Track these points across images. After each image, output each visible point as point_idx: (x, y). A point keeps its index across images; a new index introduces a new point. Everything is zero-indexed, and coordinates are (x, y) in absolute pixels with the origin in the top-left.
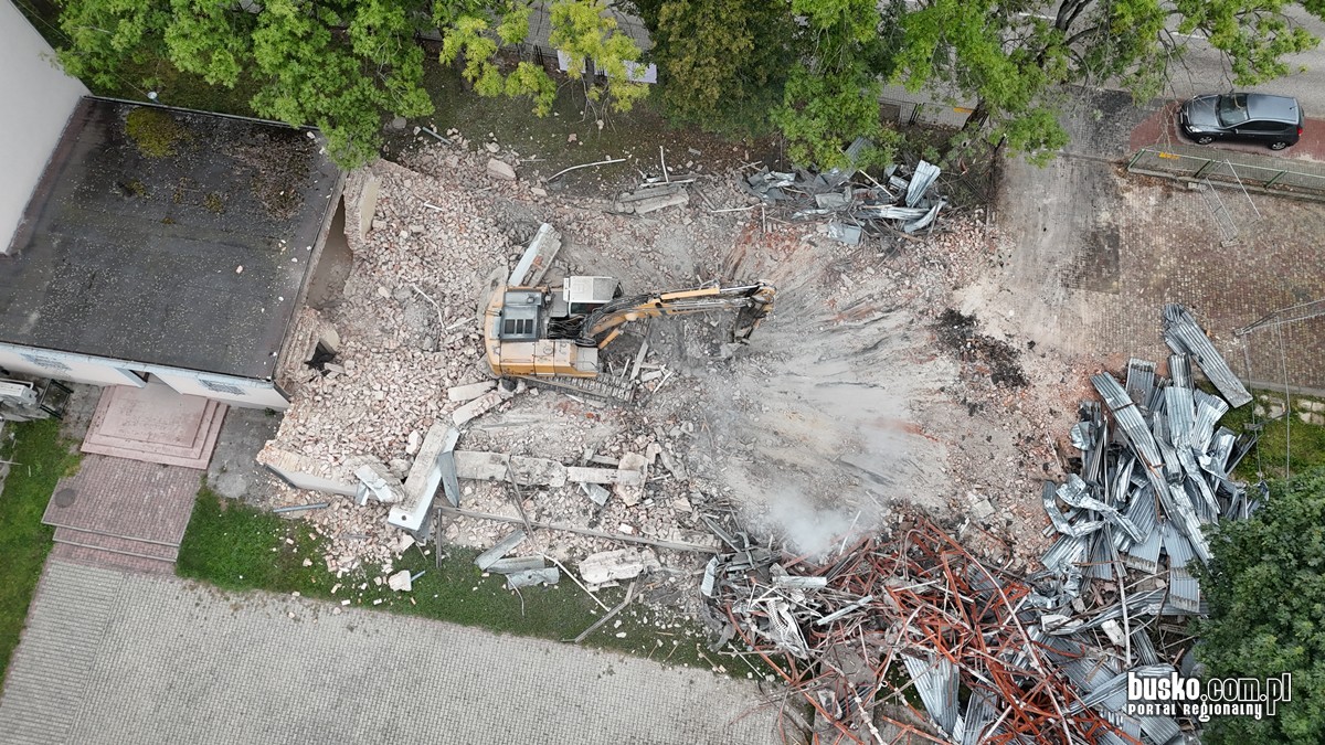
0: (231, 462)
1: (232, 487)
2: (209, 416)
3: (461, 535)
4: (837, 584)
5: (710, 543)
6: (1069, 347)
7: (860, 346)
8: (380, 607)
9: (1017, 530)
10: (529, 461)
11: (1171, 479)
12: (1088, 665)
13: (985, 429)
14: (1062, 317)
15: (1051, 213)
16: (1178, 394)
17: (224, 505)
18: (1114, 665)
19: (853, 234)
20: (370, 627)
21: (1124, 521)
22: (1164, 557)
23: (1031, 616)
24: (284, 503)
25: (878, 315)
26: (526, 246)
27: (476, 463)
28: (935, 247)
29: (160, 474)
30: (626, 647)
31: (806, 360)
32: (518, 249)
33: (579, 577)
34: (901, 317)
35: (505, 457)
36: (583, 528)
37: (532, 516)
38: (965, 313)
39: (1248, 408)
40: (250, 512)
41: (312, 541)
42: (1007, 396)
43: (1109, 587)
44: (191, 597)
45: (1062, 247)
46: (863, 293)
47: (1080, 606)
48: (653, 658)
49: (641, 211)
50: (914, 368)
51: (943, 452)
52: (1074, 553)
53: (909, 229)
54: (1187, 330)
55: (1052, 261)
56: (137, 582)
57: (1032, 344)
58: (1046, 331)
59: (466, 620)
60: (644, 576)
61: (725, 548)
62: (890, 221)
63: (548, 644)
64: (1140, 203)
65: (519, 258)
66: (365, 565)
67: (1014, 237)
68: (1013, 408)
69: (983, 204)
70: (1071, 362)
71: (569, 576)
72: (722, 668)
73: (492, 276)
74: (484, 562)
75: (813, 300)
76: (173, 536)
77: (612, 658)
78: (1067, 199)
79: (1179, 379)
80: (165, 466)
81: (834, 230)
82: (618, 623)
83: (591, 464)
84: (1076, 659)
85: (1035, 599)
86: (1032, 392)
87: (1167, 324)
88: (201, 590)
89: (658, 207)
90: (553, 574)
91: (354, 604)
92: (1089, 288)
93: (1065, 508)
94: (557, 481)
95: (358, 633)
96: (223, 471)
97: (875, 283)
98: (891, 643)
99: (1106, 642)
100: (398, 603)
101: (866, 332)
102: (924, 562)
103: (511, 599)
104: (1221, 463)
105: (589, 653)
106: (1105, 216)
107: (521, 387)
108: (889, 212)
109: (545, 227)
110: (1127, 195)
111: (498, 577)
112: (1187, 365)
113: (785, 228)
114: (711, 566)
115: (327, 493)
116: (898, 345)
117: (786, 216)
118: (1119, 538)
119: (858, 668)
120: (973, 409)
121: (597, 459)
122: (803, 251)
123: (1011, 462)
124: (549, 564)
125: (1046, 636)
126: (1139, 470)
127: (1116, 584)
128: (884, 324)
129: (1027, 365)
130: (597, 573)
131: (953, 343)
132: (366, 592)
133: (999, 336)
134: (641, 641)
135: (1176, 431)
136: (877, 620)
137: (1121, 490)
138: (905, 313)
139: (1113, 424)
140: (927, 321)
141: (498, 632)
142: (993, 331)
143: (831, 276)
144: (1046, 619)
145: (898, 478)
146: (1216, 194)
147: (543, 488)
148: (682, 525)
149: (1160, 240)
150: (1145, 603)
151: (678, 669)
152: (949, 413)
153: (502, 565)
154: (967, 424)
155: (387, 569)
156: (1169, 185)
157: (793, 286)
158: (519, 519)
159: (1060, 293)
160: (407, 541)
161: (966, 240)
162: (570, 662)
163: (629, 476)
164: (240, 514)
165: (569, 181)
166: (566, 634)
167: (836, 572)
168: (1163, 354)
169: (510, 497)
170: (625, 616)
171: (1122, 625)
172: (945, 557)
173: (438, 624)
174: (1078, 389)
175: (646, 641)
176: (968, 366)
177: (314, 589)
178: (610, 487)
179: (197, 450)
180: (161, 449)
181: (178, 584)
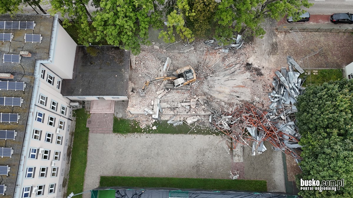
0: (118, 111)
1: (120, 116)
2: (112, 103)
3: (164, 118)
4: (233, 116)
5: (209, 113)
6: (270, 67)
7: (231, 72)
8: (151, 133)
9: (264, 102)
10: (174, 103)
11: (291, 89)
12: (279, 124)
13: (256, 85)
14: (268, 61)
15: (264, 41)
16: (291, 73)
17: (119, 119)
18: (284, 123)
19: (227, 51)
20: (151, 137)
21: (283, 98)
22: (291, 103)
23: (268, 117)
24: (130, 117)
25: (234, 66)
26: (165, 62)
27: (164, 105)
28: (243, 51)
29: (106, 115)
30: (197, 133)
31: (221, 77)
32: (163, 63)
33: (186, 122)
34: (238, 66)
35: (169, 103)
36: (186, 114)
37: (176, 113)
38: (250, 63)
39: (304, 73)
40: (124, 120)
41: (136, 123)
42: (260, 78)
43: (282, 110)
44: (117, 136)
45: (267, 47)
46: (230, 62)
47: (277, 114)
48: (202, 134)
49: (185, 52)
50: (242, 75)
51: (249, 90)
52: (275, 105)
53: (237, 48)
54: (291, 60)
55: (265, 50)
56: (106, 135)
57: (263, 67)
58: (266, 65)
59: (167, 133)
60: (198, 121)
61: (212, 113)
62: (234, 47)
64: (281, 36)
65: (164, 65)
66: (147, 126)
67: (258, 47)
68: (261, 80)
69: (251, 41)
70: (271, 70)
71: (185, 123)
72: (214, 134)
73: (160, 69)
74: (168, 122)
75: (221, 65)
76: (111, 126)
77: (195, 135)
78: (267, 38)
79: (291, 70)
80: (106, 114)
81: (223, 51)
82: (195, 129)
83: (185, 102)
84: (277, 123)
85: (269, 114)
86: (264, 76)
87: (288, 60)
88: (118, 135)
89: (188, 50)
90: (182, 123)
92: (273, 55)
93: (272, 97)
94: (179, 106)
95: (148, 138)
96: (117, 113)
97: (232, 60)
98: (245, 125)
99: (282, 119)
100: (155, 132)
101: (232, 69)
102: (248, 110)
103: (174, 128)
104: (299, 84)
105: (191, 135)
106: (274, 40)
107: (169, 90)
108: (233, 45)
109: (168, 58)
110: (278, 35)
111: (172, 124)
112: (292, 67)
113: (214, 51)
114: (210, 117)
115: (137, 114)
116: (238, 71)
117: (213, 49)
118: (282, 101)
119: (239, 131)
120: (254, 81)
121: (186, 101)
122: (218, 55)
123: (262, 90)
124: (180, 121)
125: (271, 120)
126: (285, 88)
127: (283, 109)
128: (235, 67)
129: (263, 71)
130: (189, 121)
131: (249, 69)
132: (148, 130)
133: (257, 67)
134: (199, 132)
135: (291, 80)
136: (241, 122)
137: (282, 93)
138: (239, 65)
139: (280, 80)
140: (243, 66)
142: (256, 66)
143: (224, 59)
144: (271, 117)
145: (242, 96)
146: (295, 33)
147: (177, 108)
148: (204, 110)
149: (285, 43)
150: (288, 112)
151: (207, 136)
152: (249, 83)
153: (172, 122)
154: (253, 84)
155: (151, 126)
156: (286, 32)
157: (217, 62)
158: (174, 114)
159: (267, 56)
160: (154, 121)
161: (249, 49)
162: (187, 137)
163: (193, 103)
164: (122, 121)
165: (170, 48)
166: (186, 133)
167: (233, 115)
168: (288, 66)
169: (171, 110)
170: (196, 128)
171: (284, 116)
172: (252, 109)
173: (162, 134)
174: (272, 74)
175: (200, 132)
176: (252, 73)
177: (139, 131)
178: (190, 106)
179: (112, 110)
180: (105, 111)
181: (114, 134)
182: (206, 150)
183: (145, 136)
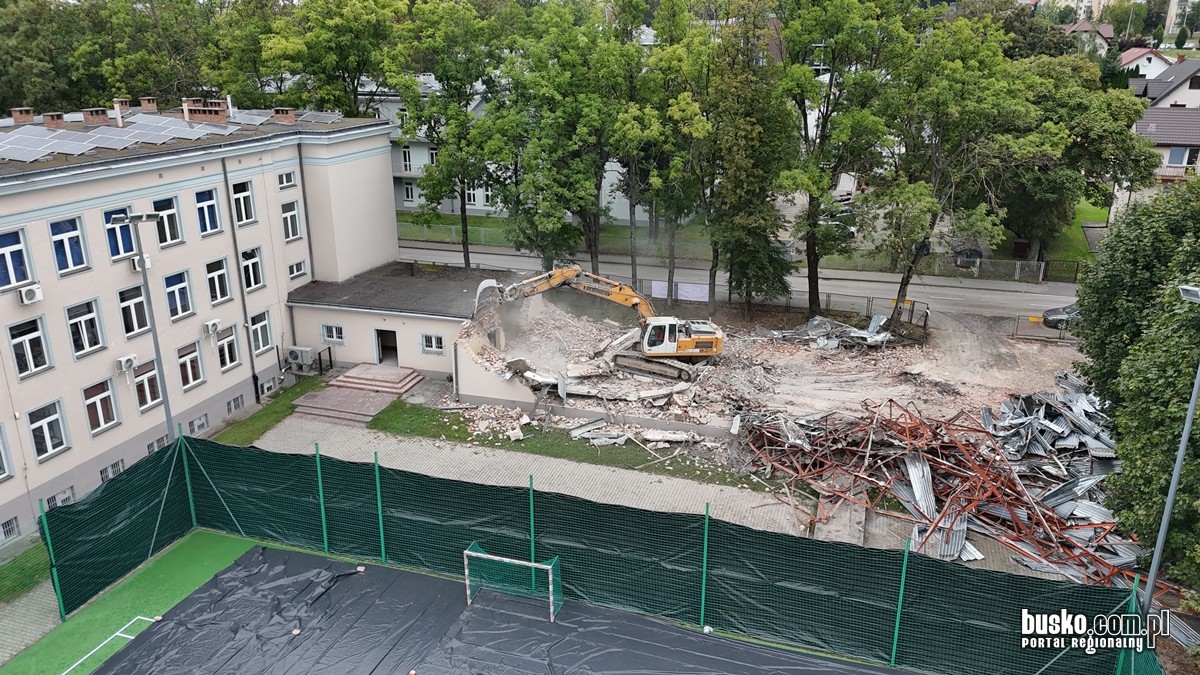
0: (419, 393)
1: (416, 400)
2: (412, 376)
6: (991, 385)
10: (613, 390)
14: (984, 376)
15: (967, 347)
17: (409, 405)
20: (490, 454)
21: (1047, 423)
22: (1083, 444)
24: (447, 407)
25: (854, 373)
28: (889, 352)
29: (373, 394)
30: (673, 474)
33: (641, 440)
34: (870, 374)
35: (598, 388)
36: (647, 417)
37: (614, 412)
38: (915, 372)
40: (425, 409)
41: (460, 421)
42: (951, 398)
44: (372, 437)
45: (977, 357)
48: (692, 479)
50: (882, 389)
53: (871, 340)
54: (1074, 379)
55: (972, 360)
56: (339, 428)
57: (964, 383)
58: (973, 380)
59: (557, 456)
60: (688, 444)
63: (616, 469)
64: (1027, 347)
66: (493, 431)
67: (944, 352)
68: (955, 402)
69: (920, 344)
71: (636, 442)
72: (745, 486)
74: (575, 434)
76: (373, 413)
77: (663, 478)
78: (976, 344)
80: (378, 391)
81: (821, 342)
82: (667, 463)
86: (968, 397)
87: (1059, 381)
88: (381, 434)
91: (482, 444)
92: (999, 369)
93: (1002, 427)
94: (632, 398)
95: (480, 456)
96: (413, 395)
97: (851, 363)
99: (1048, 474)
101: (846, 377)
103: (592, 449)
105: (645, 474)
106: (1004, 350)
108: (856, 334)
110: (1016, 345)
111: (584, 440)
113: (789, 345)
116: (869, 381)
120: (926, 401)
122: (802, 352)
128: (859, 375)
130: (654, 435)
131: (908, 381)
132: (491, 441)
133: (940, 380)
134: (684, 471)
138: (873, 372)
140: (888, 375)
141: (579, 462)
142: (936, 378)
143: (822, 360)
151: (711, 485)
153: (587, 435)
156: (1044, 342)
157: (795, 362)
158: (604, 411)
159: (980, 369)
160: (525, 420)
161: (910, 352)
162: (630, 477)
164: (417, 409)
166: (628, 466)
171: (1058, 467)
175: (687, 472)
176: (920, 388)
177: (456, 438)
178: (670, 395)
179: (400, 385)
180: (378, 383)
181: (366, 431)
183: (474, 450)
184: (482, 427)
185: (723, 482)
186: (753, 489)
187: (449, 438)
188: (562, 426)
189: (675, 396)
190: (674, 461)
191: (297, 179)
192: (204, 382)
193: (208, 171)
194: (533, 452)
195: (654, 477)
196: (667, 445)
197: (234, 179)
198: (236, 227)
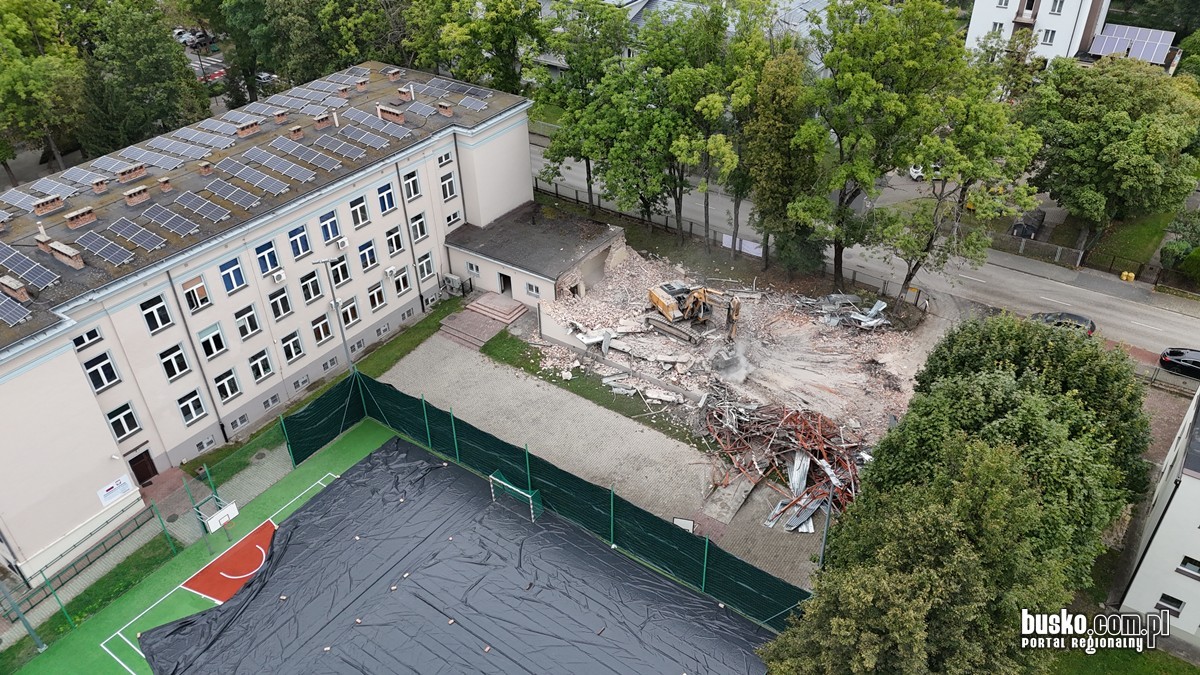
0: (520, 325)
1: (516, 332)
2: (520, 309)
3: (600, 369)
7: (820, 360)
8: (554, 383)
9: (870, 437)
10: (642, 350)
13: (871, 401)
17: (510, 336)
19: (835, 321)
20: (546, 388)
24: (533, 341)
25: (835, 353)
27: (620, 344)
28: (875, 336)
29: (492, 321)
30: (654, 426)
31: (789, 357)
33: (645, 396)
34: (847, 356)
35: (633, 345)
36: (655, 378)
37: (635, 369)
38: (881, 362)
40: (519, 341)
41: (538, 356)
42: (889, 394)
44: (481, 360)
46: (832, 345)
48: (664, 433)
50: (845, 374)
51: (845, 403)
53: (864, 324)
56: (463, 349)
59: (587, 398)
60: (674, 403)
62: (855, 320)
63: (619, 415)
66: (555, 368)
67: (920, 343)
68: (889, 398)
69: (909, 330)
71: (640, 394)
72: (695, 445)
74: (605, 381)
75: (805, 341)
76: (485, 339)
77: (646, 428)
80: (494, 319)
81: (826, 319)
82: (654, 417)
83: (669, 355)
86: (903, 395)
88: (486, 358)
90: (633, 392)
91: (544, 379)
94: (651, 358)
95: (540, 388)
96: (515, 326)
97: (839, 343)
100: (562, 383)
101: (826, 357)
103: (613, 396)
105: (636, 423)
108: (856, 316)
111: (609, 387)
113: (802, 315)
115: (552, 342)
116: (840, 365)
120: (868, 393)
122: (809, 325)
123: (878, 414)
124: (633, 388)
128: (836, 357)
130: (653, 394)
131: (869, 370)
132: (552, 377)
133: (895, 373)
134: (662, 426)
138: (850, 356)
140: (859, 360)
141: (599, 405)
142: (892, 370)
143: (818, 335)
145: (816, 404)
147: (644, 360)
151: (674, 440)
152: (854, 391)
153: (612, 384)
154: (862, 397)
155: (564, 371)
157: (797, 335)
158: (628, 368)
160: (577, 364)
161: (893, 338)
162: (626, 423)
163: (683, 359)
164: (514, 340)
166: (629, 414)
169: (628, 359)
170: (659, 415)
173: (575, 395)
175: (664, 427)
176: (873, 379)
177: (530, 370)
178: (674, 364)
179: (509, 317)
180: (496, 313)
181: (479, 354)
182: (652, 463)
183: (537, 382)
184: (548, 364)
185: (683, 439)
186: (699, 449)
187: (527, 369)
188: (599, 372)
189: (677, 365)
190: (658, 417)
191: (453, 157)
192: (386, 304)
193: (385, 173)
194: (573, 391)
195: (641, 427)
196: (659, 402)
197: (404, 172)
198: (406, 203)
